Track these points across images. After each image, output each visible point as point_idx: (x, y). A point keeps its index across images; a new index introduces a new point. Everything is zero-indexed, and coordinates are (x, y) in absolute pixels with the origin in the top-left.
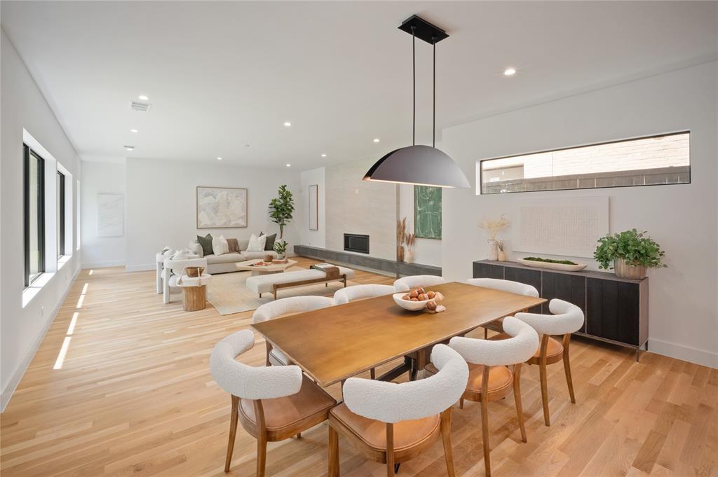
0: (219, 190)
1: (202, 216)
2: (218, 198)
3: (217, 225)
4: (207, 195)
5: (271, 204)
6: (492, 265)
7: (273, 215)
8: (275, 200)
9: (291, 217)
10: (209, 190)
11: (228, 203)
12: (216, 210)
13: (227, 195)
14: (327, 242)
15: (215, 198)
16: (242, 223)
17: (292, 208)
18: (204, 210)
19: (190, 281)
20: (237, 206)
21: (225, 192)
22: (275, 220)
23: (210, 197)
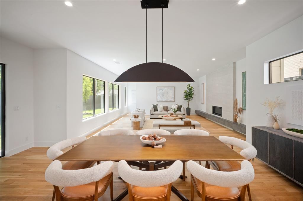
0: (164, 88)
1: (159, 97)
2: (164, 90)
3: (164, 101)
4: (160, 90)
5: (184, 92)
6: (262, 130)
7: (185, 97)
8: (186, 91)
9: (193, 98)
10: (161, 88)
11: (168, 92)
12: (163, 95)
13: (167, 89)
14: (207, 109)
15: (163, 91)
16: (173, 100)
17: (193, 94)
18: (159, 95)
19: (134, 120)
20: (171, 94)
21: (166, 88)
22: (186, 99)
23: (161, 90)
